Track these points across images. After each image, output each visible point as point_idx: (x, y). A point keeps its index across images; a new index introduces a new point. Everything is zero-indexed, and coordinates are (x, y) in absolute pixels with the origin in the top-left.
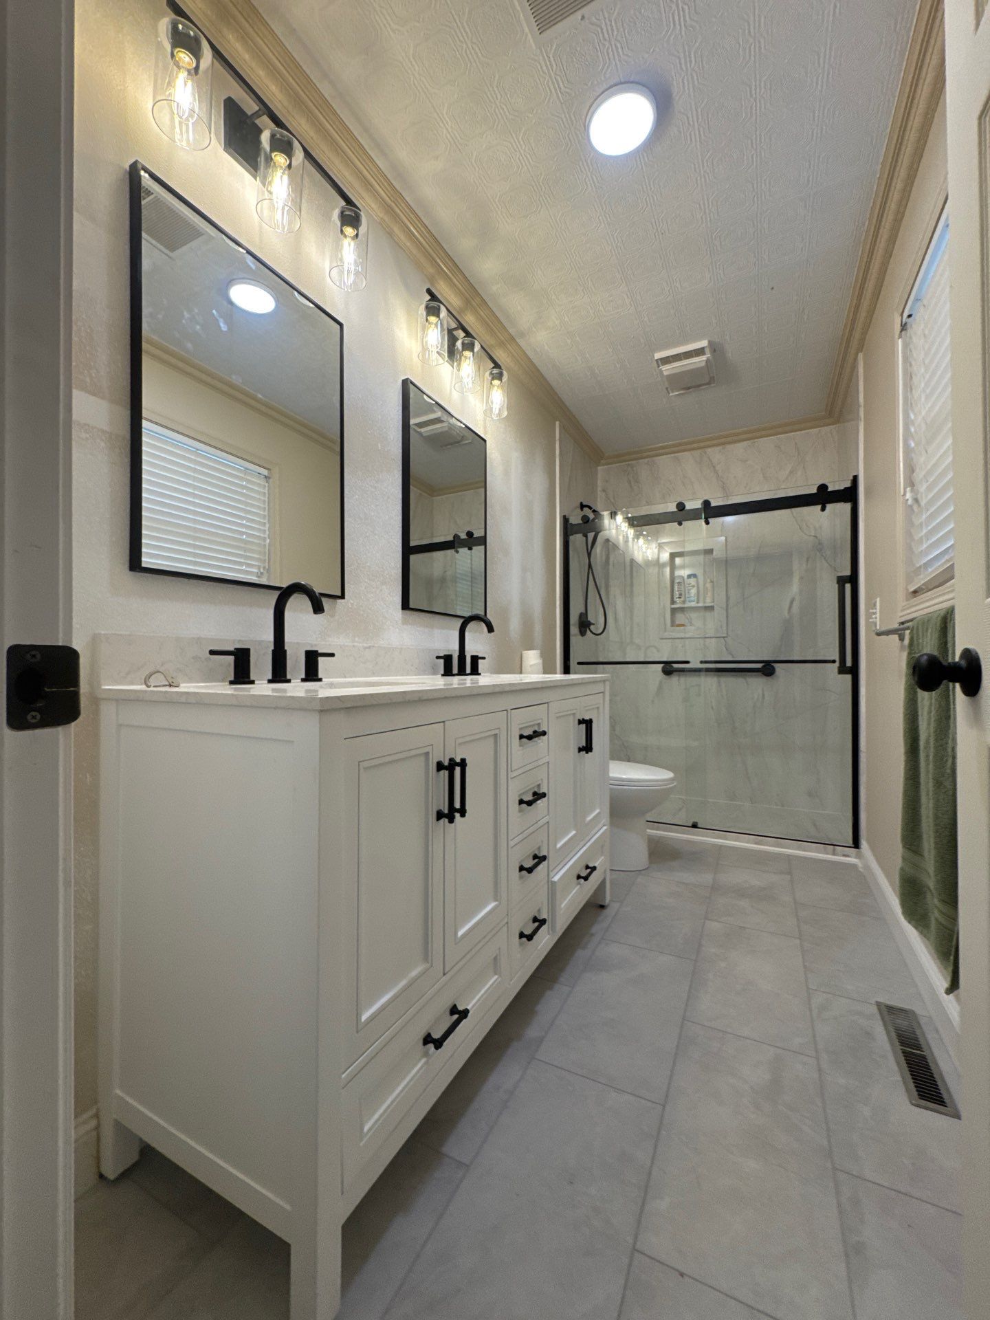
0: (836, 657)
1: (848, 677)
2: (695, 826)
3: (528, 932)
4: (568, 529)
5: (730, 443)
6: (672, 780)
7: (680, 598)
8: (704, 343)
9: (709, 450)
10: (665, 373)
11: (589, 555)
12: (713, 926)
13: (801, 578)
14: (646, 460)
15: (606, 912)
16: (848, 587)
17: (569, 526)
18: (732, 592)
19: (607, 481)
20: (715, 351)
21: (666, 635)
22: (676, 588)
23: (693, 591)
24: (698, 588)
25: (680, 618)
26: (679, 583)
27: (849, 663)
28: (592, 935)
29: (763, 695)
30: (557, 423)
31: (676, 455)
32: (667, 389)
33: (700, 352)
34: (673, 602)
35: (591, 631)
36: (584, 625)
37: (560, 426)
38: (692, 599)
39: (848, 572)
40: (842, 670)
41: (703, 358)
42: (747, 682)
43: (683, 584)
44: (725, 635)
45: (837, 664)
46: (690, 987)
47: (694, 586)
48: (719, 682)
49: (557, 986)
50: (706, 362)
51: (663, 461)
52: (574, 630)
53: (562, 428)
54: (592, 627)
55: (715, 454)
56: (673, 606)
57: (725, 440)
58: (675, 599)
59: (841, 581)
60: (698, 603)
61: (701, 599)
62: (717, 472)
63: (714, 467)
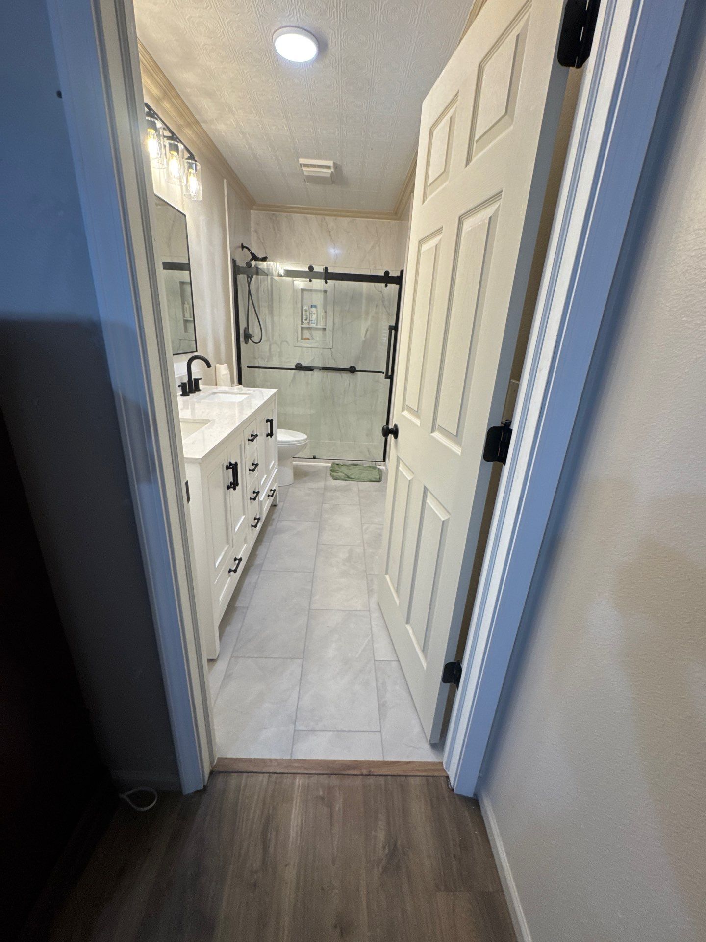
0: (384, 371)
1: (389, 380)
2: (314, 458)
3: (254, 525)
4: (236, 270)
5: (341, 216)
6: (306, 439)
7: (306, 320)
8: (330, 163)
9: (327, 218)
10: (305, 173)
11: (249, 286)
12: (326, 506)
13: (373, 317)
14: (285, 214)
15: (277, 508)
16: (393, 332)
17: (236, 268)
18: (337, 321)
19: (258, 224)
20: (336, 168)
21: (299, 344)
22: (304, 313)
23: (314, 317)
24: (317, 315)
25: (307, 334)
26: (306, 310)
27: (390, 374)
28: (274, 519)
29: (349, 384)
30: (225, 180)
31: (306, 215)
32: (305, 180)
33: (328, 167)
34: (302, 323)
35: (251, 340)
36: (248, 336)
37: (227, 182)
38: (313, 322)
39: (394, 324)
40: (387, 377)
41: (330, 171)
42: (342, 376)
43: (308, 311)
44: (331, 348)
45: (385, 374)
46: (319, 532)
47: (314, 314)
48: (327, 375)
49: (263, 543)
50: (331, 175)
51: (297, 217)
52: (242, 339)
53: (228, 184)
54: (252, 338)
55: (330, 221)
56: (302, 326)
57: (338, 213)
58: (304, 321)
59: (391, 328)
60: (317, 325)
61: (319, 324)
62: (331, 236)
63: (330, 231)
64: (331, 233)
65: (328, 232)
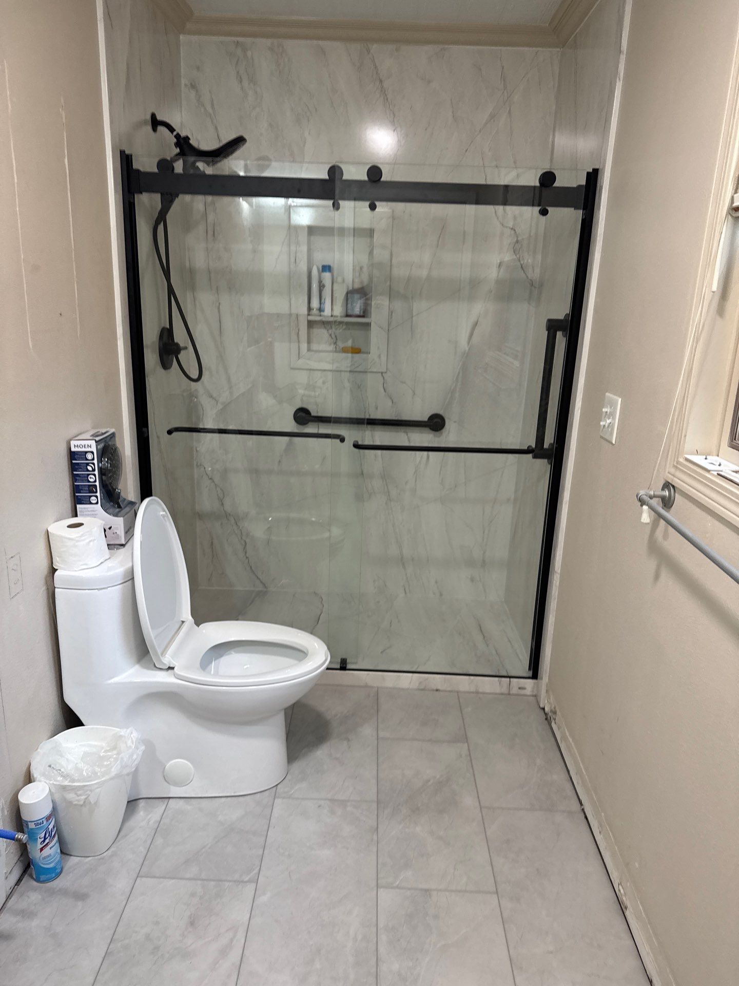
4: (130, 180)
5: (408, 42)
9: (374, 47)
16: (560, 336)
17: (131, 175)
19: (197, 68)
21: (300, 363)
25: (322, 338)
31: (321, 43)
36: (168, 351)
44: (383, 370)
51: (298, 48)
52: (151, 358)
55: (383, 56)
56: (310, 318)
59: (553, 326)
62: (383, 92)
63: (381, 81)
64: (385, 84)
65: (378, 83)
